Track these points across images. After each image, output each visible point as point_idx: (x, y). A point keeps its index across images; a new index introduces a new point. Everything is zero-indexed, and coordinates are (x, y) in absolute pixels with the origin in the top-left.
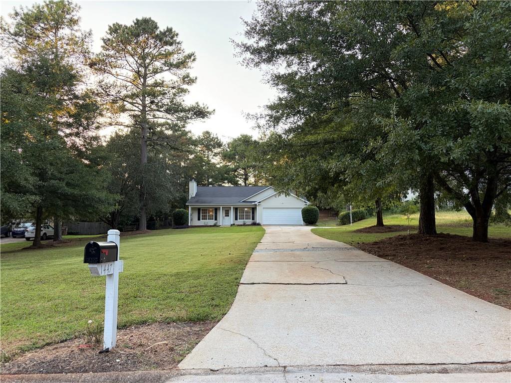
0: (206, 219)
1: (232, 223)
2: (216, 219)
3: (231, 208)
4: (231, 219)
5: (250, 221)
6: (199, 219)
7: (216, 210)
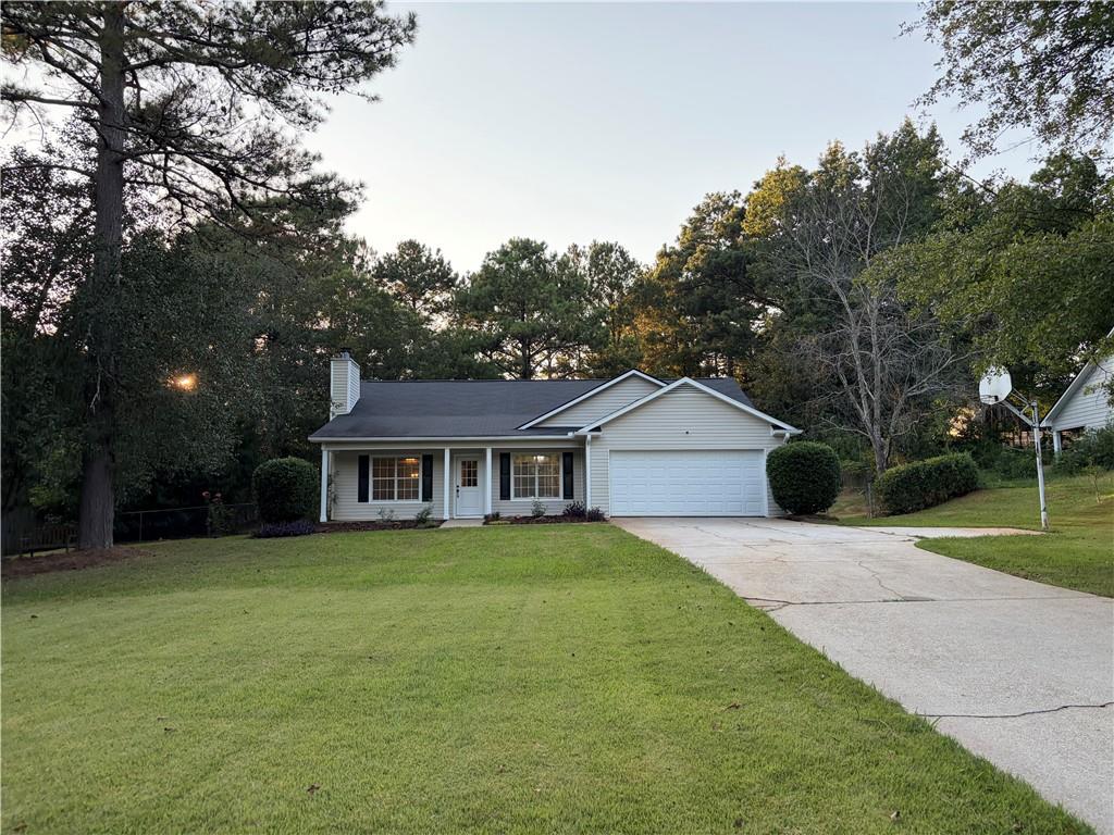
0: (391, 497)
1: (489, 511)
2: (428, 496)
3: (483, 452)
4: (484, 497)
5: (555, 504)
6: (363, 497)
7: (429, 461)
